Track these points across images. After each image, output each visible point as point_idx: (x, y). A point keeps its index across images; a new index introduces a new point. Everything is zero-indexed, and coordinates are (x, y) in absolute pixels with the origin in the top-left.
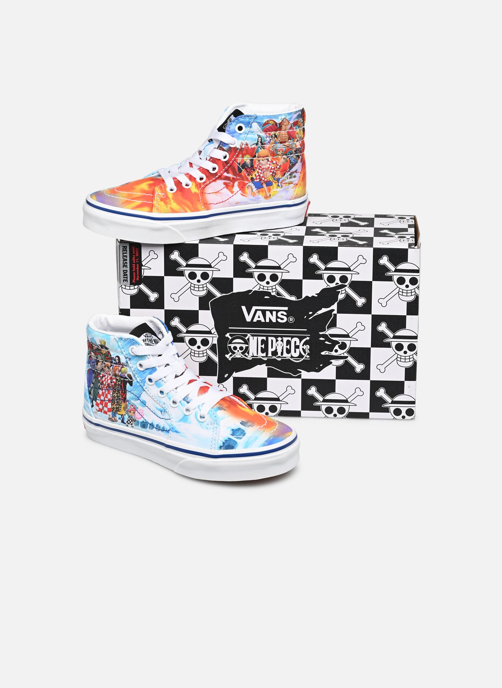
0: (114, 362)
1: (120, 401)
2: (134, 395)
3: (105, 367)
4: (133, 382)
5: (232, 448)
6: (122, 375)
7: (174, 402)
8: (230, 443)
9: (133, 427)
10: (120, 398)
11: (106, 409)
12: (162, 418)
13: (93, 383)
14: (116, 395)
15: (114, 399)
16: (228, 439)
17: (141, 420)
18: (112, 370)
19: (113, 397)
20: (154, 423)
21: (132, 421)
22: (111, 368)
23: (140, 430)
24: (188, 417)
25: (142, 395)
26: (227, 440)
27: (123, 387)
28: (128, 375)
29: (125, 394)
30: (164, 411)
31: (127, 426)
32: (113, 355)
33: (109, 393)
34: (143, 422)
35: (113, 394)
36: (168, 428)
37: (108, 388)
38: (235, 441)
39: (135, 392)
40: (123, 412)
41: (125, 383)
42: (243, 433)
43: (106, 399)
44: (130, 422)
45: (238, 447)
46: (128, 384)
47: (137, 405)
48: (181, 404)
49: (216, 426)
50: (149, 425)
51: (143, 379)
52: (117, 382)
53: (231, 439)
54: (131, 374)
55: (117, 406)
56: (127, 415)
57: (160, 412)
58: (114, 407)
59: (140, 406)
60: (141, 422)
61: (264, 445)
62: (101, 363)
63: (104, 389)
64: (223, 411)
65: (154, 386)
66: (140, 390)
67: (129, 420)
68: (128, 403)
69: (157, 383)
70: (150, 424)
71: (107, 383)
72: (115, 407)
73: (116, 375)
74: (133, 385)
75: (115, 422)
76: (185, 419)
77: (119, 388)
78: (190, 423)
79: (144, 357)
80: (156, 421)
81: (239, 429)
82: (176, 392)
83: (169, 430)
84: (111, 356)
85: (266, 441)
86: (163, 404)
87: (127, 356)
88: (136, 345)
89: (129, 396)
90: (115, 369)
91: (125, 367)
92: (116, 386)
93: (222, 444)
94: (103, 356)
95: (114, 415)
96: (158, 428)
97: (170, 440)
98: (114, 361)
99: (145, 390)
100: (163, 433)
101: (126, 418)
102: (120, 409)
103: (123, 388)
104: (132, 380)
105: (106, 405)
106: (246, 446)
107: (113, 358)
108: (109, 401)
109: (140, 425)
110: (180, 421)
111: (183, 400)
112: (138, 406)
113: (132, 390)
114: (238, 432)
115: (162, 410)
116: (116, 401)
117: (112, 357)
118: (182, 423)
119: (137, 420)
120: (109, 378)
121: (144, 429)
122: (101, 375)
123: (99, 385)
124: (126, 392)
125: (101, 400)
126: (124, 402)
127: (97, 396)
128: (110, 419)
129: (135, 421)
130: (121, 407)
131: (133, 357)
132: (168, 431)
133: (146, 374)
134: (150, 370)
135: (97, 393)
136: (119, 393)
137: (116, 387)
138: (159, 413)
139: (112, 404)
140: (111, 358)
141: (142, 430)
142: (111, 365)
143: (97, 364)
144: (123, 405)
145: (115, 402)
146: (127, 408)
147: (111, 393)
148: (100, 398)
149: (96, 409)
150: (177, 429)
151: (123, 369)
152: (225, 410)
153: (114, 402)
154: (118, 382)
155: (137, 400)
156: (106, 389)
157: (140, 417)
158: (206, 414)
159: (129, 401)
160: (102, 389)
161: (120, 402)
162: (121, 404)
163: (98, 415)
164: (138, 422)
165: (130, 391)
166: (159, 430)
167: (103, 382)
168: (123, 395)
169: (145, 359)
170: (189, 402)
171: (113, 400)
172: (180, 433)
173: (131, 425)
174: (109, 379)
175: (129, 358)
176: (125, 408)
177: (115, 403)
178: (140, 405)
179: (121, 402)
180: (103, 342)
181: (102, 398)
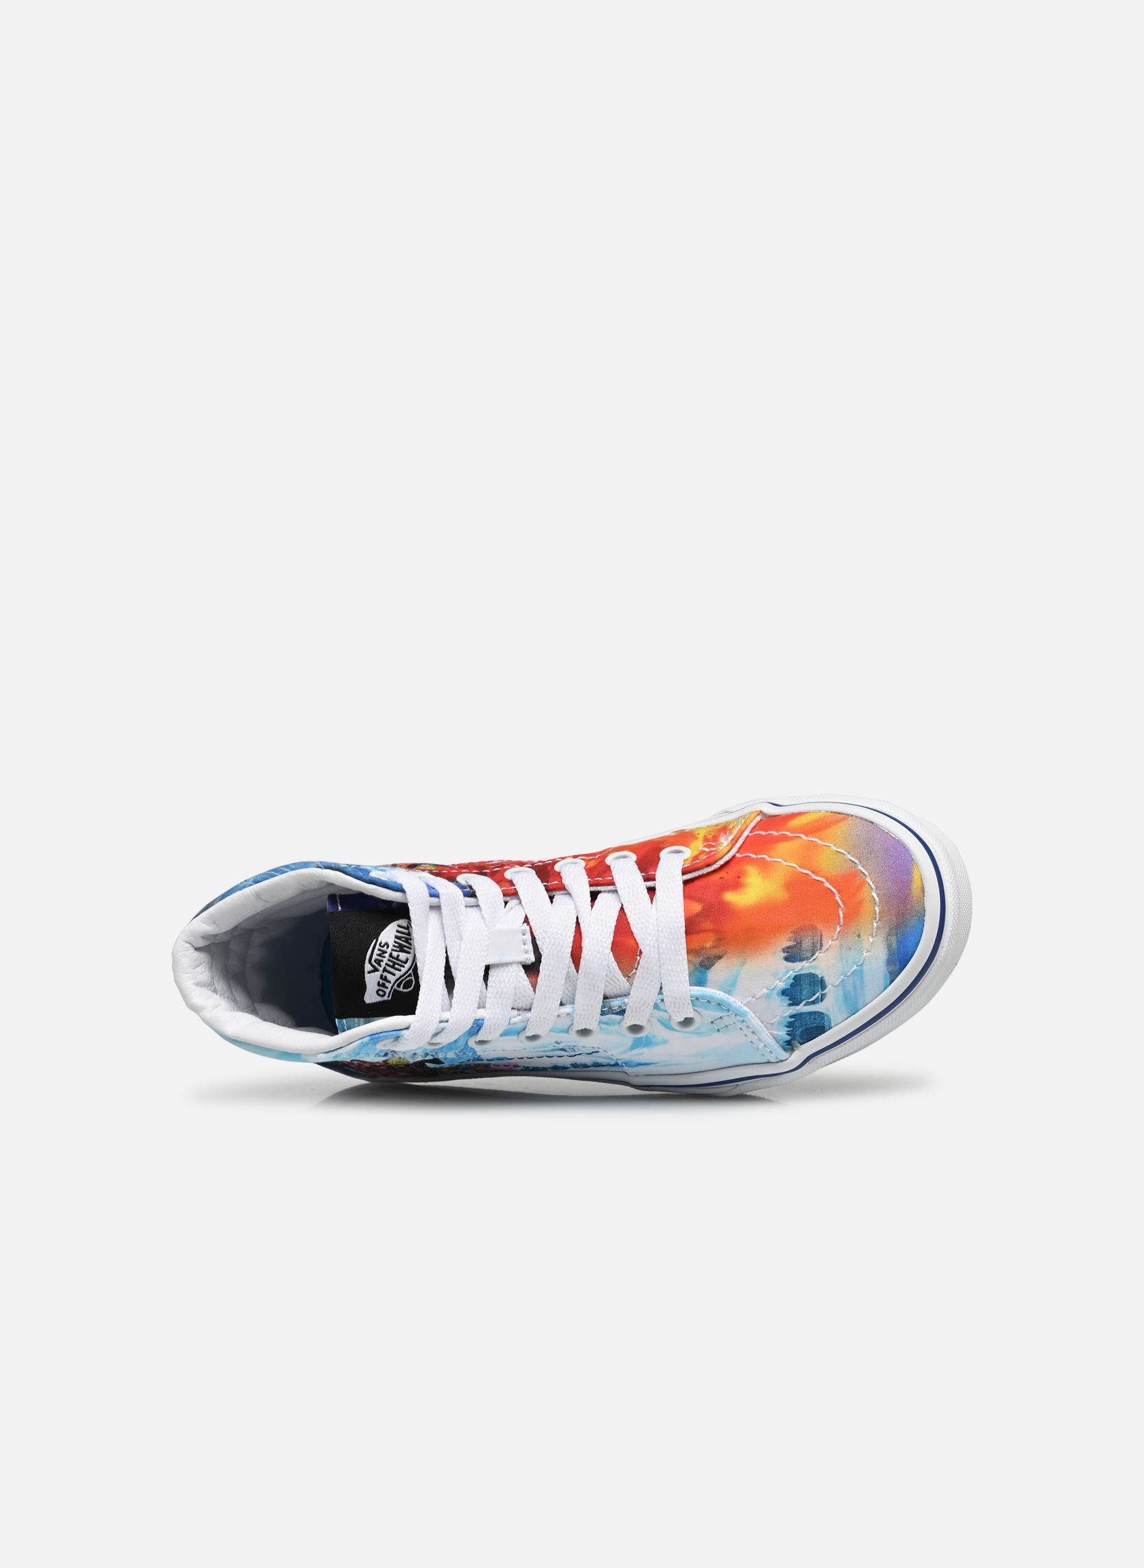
5: (821, 1030)
8: (805, 1024)
16: (794, 1019)
26: (790, 1023)
38: (815, 1013)
42: (817, 983)
45: (832, 1020)
53: (801, 1014)
64: (719, 965)
81: (797, 979)
85: (889, 962)
93: (786, 1036)
106: (853, 1005)
114: (801, 990)
152: (720, 958)
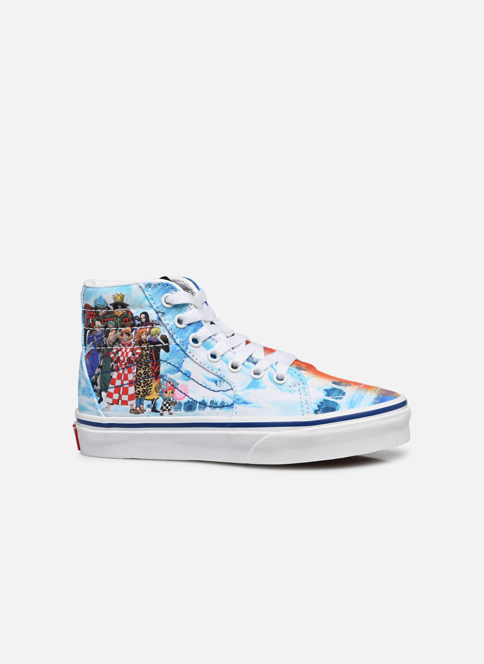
0: (137, 324)
1: (149, 379)
2: (171, 366)
3: (122, 335)
4: (170, 346)
5: (333, 410)
6: (153, 339)
7: (234, 367)
8: (328, 405)
9: (171, 414)
10: (150, 374)
11: (125, 398)
12: (219, 391)
13: (100, 367)
14: (143, 371)
15: (139, 379)
16: (324, 401)
17: (186, 399)
18: (135, 335)
19: (138, 375)
20: (206, 400)
21: (169, 405)
22: (133, 333)
23: (183, 416)
24: (260, 381)
25: (183, 364)
26: (322, 402)
27: (154, 356)
28: (161, 337)
29: (158, 366)
30: (220, 381)
31: (162, 415)
32: (136, 312)
33: (130, 372)
34: (189, 402)
35: (137, 371)
36: (229, 401)
37: (128, 364)
38: (335, 402)
39: (174, 361)
40: (154, 395)
41: (157, 350)
42: (342, 393)
43: (125, 382)
44: (167, 408)
45: (341, 408)
46: (162, 351)
47: (176, 380)
48: (245, 366)
49: (303, 386)
50: (198, 404)
51: (185, 339)
52: (144, 351)
53: (328, 401)
54: (166, 334)
55: (144, 388)
56: (161, 398)
57: (214, 384)
58: (139, 391)
59: (182, 380)
60: (185, 403)
61: (375, 403)
62: (115, 331)
63: (120, 368)
65: (202, 347)
66: (180, 357)
67: (165, 405)
68: (161, 379)
69: (205, 342)
70: (200, 403)
71: (126, 358)
72: (141, 390)
73: (140, 342)
74: (171, 350)
75: (141, 413)
76: (254, 384)
77: (148, 359)
78: (264, 388)
79: (184, 308)
80: (208, 396)
81: (334, 389)
82: (234, 353)
83: (232, 404)
84: (132, 314)
85: (376, 399)
86: (218, 371)
87: (158, 310)
88: (172, 292)
89: (163, 368)
90: (141, 332)
91: (157, 326)
92: (142, 358)
93: (317, 407)
94: (119, 319)
95: (140, 403)
96: (214, 405)
97: (235, 416)
98: (139, 321)
99: (188, 356)
100: (223, 410)
101: (160, 402)
102: (149, 391)
103: (154, 358)
104: (167, 344)
105: (126, 392)
106: (352, 405)
107: (137, 316)
108: (131, 383)
109: (184, 408)
110: (248, 387)
111: (247, 361)
112: (178, 381)
113: (169, 357)
114: (333, 393)
115: (216, 379)
116: (142, 381)
117: (134, 316)
118: (252, 391)
119: (178, 401)
120: (128, 350)
121: (190, 413)
122: (115, 351)
123: (113, 365)
124: (159, 362)
125: (116, 387)
126: (156, 379)
127: (107, 383)
128: (132, 411)
129: (175, 403)
130: (151, 387)
131: (168, 310)
132: (231, 406)
133: (188, 332)
134: (194, 325)
135: (107, 379)
136: (148, 367)
137: (143, 360)
138: (213, 386)
139: (135, 387)
140: (133, 318)
141: (187, 415)
142: (132, 330)
143: (107, 336)
144: (154, 384)
145: (140, 382)
146: (160, 387)
147: (135, 371)
148: (114, 384)
149: (108, 403)
150: (246, 398)
151: (153, 330)
153: (139, 384)
154: (146, 351)
155: (177, 372)
156: (126, 367)
157: (182, 396)
158: (285, 374)
159: (164, 376)
160: (117, 370)
161: (149, 381)
162: (152, 383)
163: (111, 411)
164: (180, 404)
165: (165, 361)
166: (216, 408)
167: (119, 358)
168: (154, 368)
169: (185, 311)
170: (257, 363)
171: (137, 380)
172: (251, 404)
173: (168, 412)
174: (130, 352)
175: (161, 313)
176: (156, 390)
177: (141, 384)
178: (182, 378)
179: (151, 380)
180: (120, 296)
181: (118, 383)
